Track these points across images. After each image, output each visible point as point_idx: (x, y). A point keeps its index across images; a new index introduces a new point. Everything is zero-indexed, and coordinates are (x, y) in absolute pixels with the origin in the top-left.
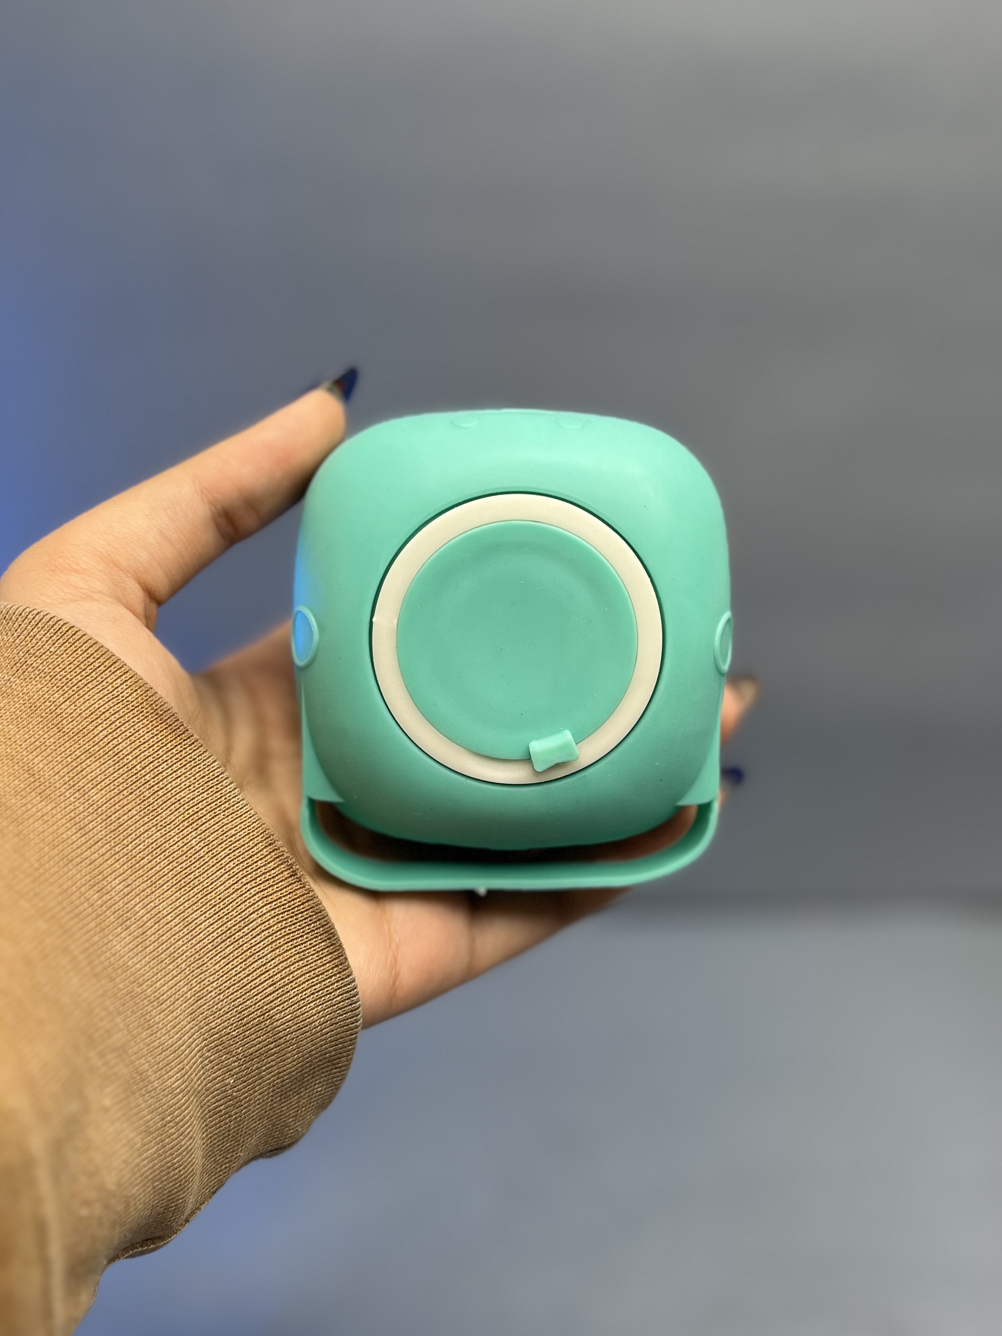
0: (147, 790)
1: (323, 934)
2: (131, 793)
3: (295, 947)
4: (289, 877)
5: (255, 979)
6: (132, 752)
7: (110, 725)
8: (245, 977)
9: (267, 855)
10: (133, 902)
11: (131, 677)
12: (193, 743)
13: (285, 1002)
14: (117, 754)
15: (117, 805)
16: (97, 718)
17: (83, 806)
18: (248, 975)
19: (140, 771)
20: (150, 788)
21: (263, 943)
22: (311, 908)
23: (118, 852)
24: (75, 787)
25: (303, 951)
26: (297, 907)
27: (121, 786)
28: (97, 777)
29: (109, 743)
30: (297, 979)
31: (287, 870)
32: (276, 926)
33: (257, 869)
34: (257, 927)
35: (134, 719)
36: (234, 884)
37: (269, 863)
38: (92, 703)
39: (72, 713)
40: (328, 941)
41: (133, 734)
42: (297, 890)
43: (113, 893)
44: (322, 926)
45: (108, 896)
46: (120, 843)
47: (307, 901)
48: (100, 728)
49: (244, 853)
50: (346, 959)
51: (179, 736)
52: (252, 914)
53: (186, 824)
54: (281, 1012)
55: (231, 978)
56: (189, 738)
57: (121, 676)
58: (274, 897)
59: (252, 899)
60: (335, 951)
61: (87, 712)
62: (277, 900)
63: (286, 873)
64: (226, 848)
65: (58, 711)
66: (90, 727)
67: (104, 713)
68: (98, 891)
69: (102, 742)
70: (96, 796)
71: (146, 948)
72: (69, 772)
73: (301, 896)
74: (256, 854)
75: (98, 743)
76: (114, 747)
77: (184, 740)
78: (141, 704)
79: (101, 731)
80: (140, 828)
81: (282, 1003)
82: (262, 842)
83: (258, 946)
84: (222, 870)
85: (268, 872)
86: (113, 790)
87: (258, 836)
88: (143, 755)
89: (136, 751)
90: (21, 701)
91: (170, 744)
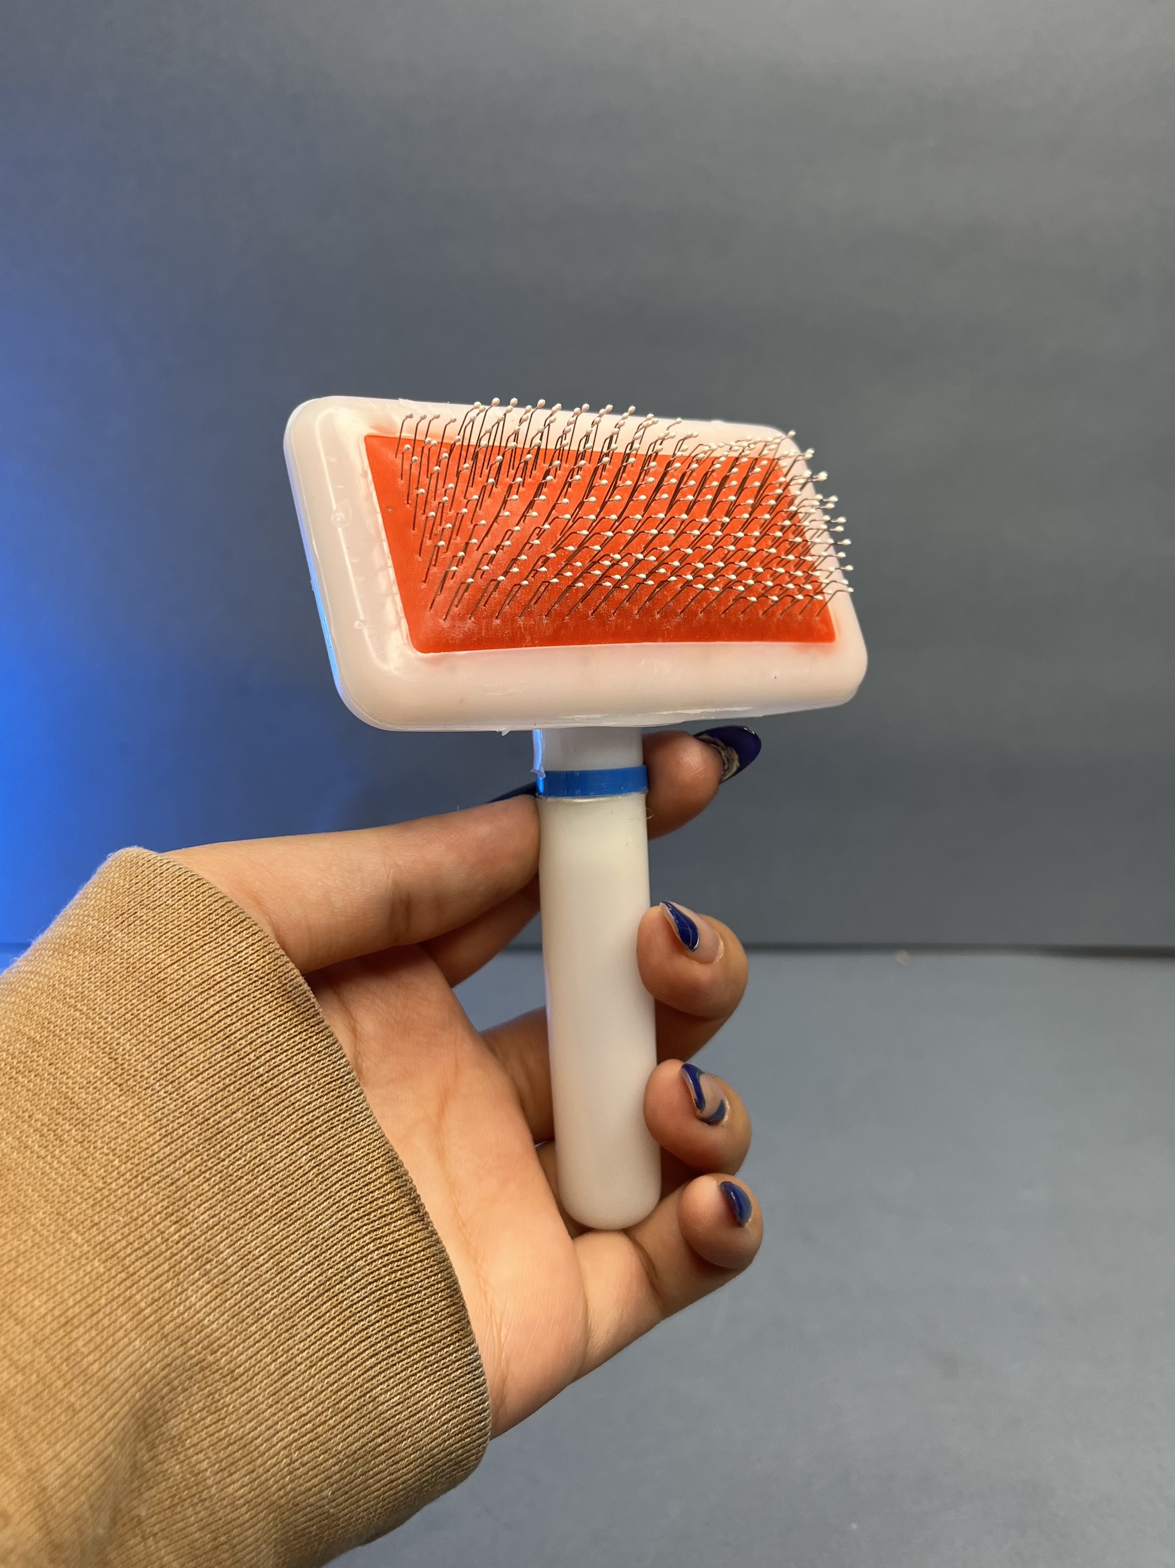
0: (259, 1087)
1: (444, 1290)
2: (239, 1090)
3: (409, 1306)
4: (410, 1215)
5: (353, 1348)
6: (246, 1036)
7: (224, 999)
8: (341, 1345)
9: (387, 1184)
10: (218, 1237)
11: (260, 940)
12: (322, 1031)
13: (390, 1378)
14: (228, 1037)
15: (220, 1104)
16: (209, 989)
17: (174, 1104)
18: (345, 1342)
19: (254, 1061)
20: (262, 1085)
21: (367, 1299)
22: (433, 1256)
23: (210, 1169)
24: (168, 1078)
25: (419, 1312)
26: (417, 1253)
27: (228, 1079)
28: (199, 1064)
29: (220, 1021)
30: (407, 1348)
31: (408, 1205)
32: (387, 1278)
33: (373, 1202)
34: (363, 1278)
35: (256, 994)
36: (342, 1219)
37: (388, 1194)
38: (207, 968)
39: (179, 979)
40: (449, 1300)
41: (252, 1013)
42: (418, 1231)
43: (194, 1226)
44: (444, 1280)
45: (187, 1230)
46: (214, 1156)
47: (429, 1247)
48: (211, 1001)
49: (359, 1179)
50: (469, 1322)
51: (306, 1020)
52: (359, 1260)
53: (297, 1135)
54: (387, 1392)
55: (324, 1346)
56: (318, 1024)
57: (247, 938)
58: (390, 1238)
59: (362, 1240)
60: (456, 1313)
61: (197, 979)
62: (393, 1242)
63: (407, 1208)
64: (339, 1171)
65: (162, 976)
66: (199, 999)
67: (219, 983)
68: (176, 1222)
69: (211, 1020)
70: (196, 1090)
71: (226, 1301)
72: (163, 1057)
73: (422, 1240)
74: (374, 1181)
75: (206, 1021)
76: (226, 1028)
77: (312, 1027)
78: (268, 974)
79: (212, 1006)
80: (242, 1137)
81: (387, 1380)
82: (382, 1166)
83: (361, 1303)
84: (331, 1200)
85: (386, 1205)
86: (217, 1083)
87: (379, 1158)
88: (259, 1040)
89: (252, 1035)
90: (118, 960)
91: (294, 1030)
